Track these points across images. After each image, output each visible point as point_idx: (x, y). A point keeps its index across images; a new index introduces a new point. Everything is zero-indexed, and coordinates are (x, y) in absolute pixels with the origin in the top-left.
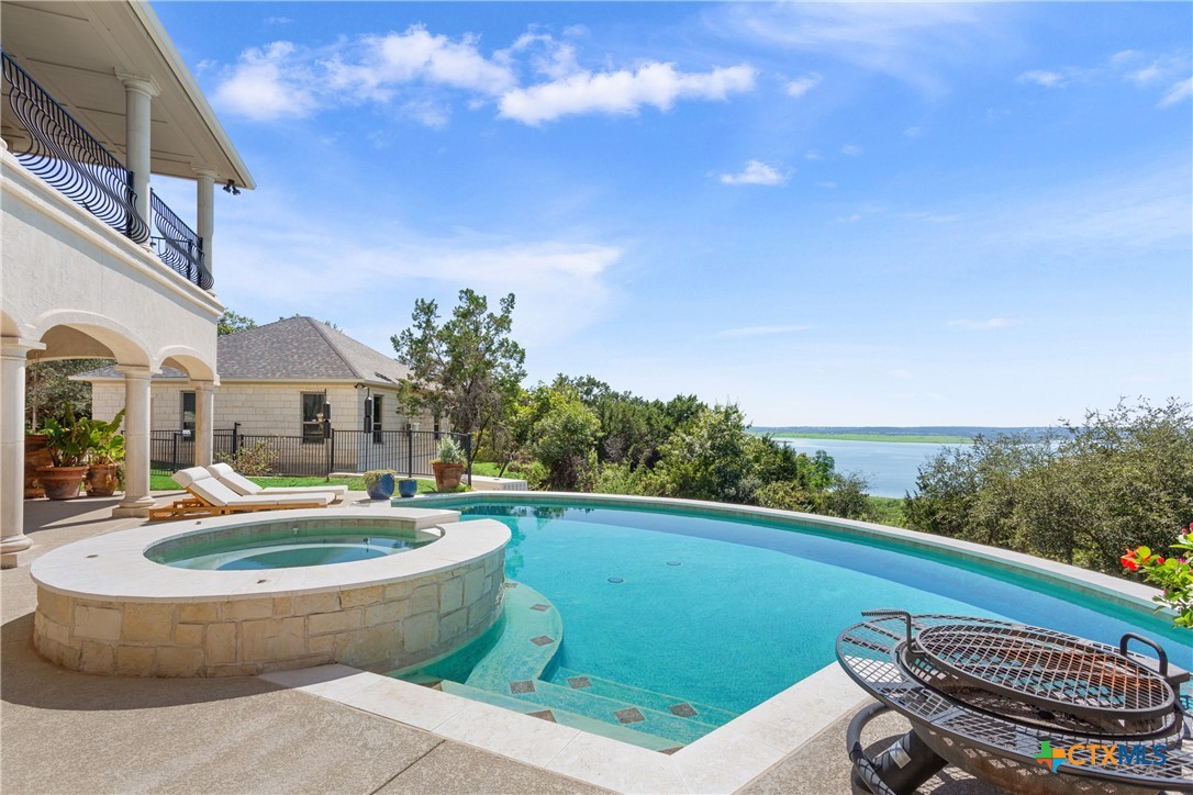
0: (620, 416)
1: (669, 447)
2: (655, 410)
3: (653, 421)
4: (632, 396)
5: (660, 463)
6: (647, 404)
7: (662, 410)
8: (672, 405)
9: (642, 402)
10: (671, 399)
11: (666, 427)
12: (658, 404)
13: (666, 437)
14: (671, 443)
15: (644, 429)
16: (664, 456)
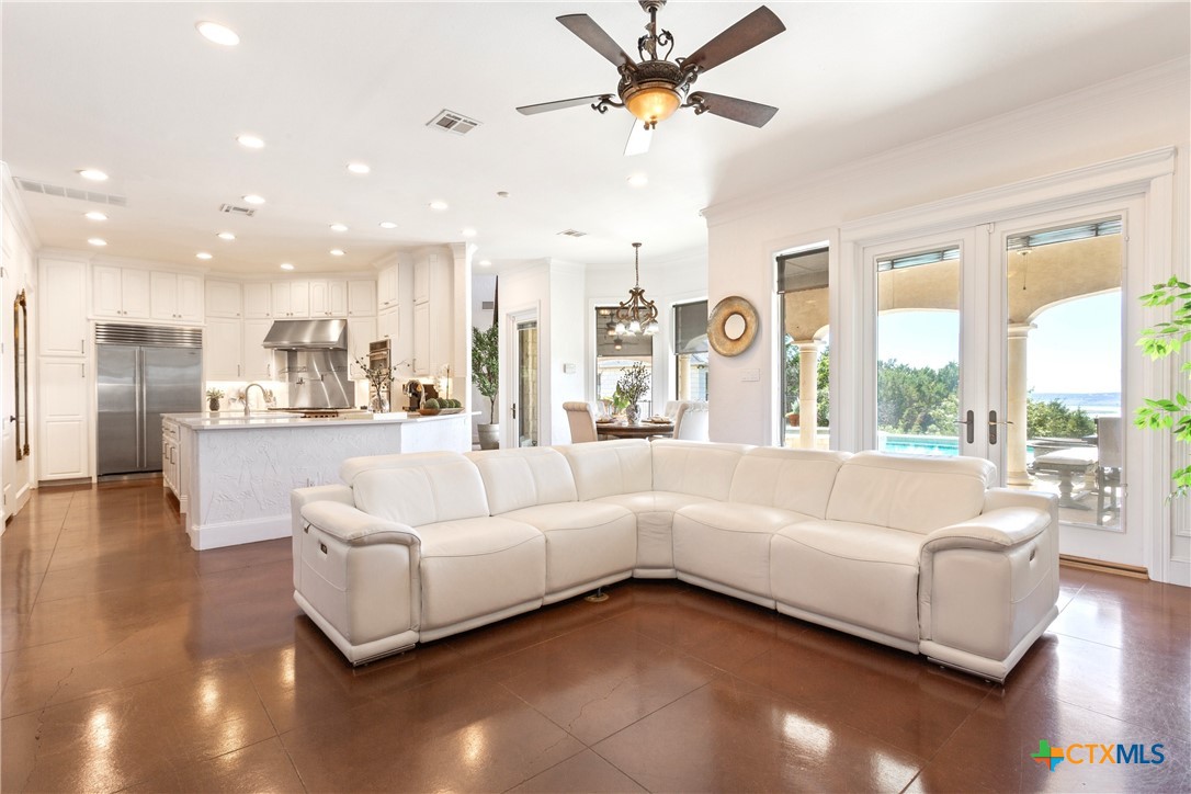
0: (890, 384)
1: (943, 411)
2: (926, 377)
3: (923, 388)
4: (897, 364)
5: (933, 427)
6: (915, 372)
7: (933, 377)
8: (945, 372)
9: (908, 370)
10: (943, 367)
11: (938, 393)
12: (928, 372)
13: (938, 403)
14: (944, 408)
15: (915, 395)
16: (938, 420)
